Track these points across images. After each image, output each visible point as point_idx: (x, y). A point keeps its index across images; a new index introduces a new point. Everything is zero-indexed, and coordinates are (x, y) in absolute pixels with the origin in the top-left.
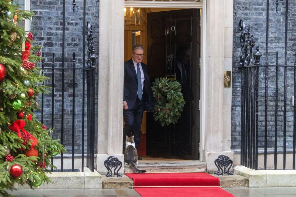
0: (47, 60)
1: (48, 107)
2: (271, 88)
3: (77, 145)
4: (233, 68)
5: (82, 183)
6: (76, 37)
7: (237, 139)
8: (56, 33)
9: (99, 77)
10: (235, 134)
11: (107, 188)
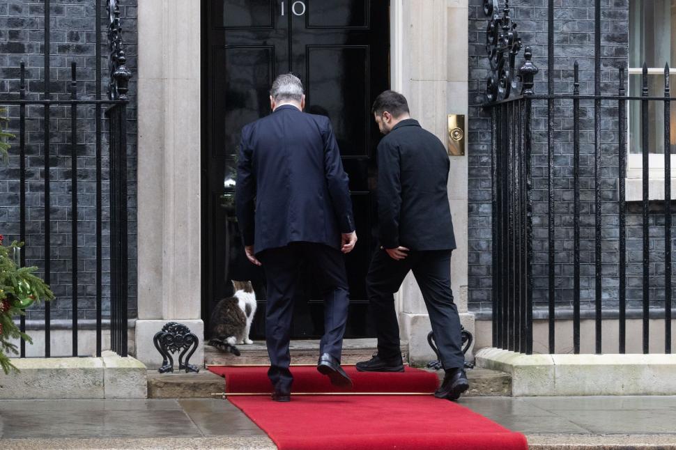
0: (8, 87)
1: (13, 203)
2: (565, 157)
3: (86, 298)
4: (471, 109)
5: (97, 383)
6: (81, 29)
7: (484, 283)
8: (30, 19)
9: (139, 130)
10: (478, 271)
11: (159, 398)
